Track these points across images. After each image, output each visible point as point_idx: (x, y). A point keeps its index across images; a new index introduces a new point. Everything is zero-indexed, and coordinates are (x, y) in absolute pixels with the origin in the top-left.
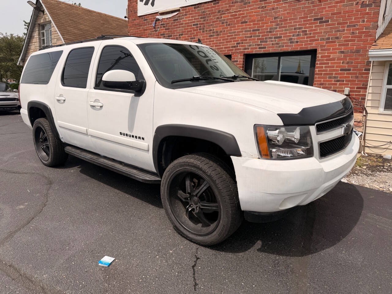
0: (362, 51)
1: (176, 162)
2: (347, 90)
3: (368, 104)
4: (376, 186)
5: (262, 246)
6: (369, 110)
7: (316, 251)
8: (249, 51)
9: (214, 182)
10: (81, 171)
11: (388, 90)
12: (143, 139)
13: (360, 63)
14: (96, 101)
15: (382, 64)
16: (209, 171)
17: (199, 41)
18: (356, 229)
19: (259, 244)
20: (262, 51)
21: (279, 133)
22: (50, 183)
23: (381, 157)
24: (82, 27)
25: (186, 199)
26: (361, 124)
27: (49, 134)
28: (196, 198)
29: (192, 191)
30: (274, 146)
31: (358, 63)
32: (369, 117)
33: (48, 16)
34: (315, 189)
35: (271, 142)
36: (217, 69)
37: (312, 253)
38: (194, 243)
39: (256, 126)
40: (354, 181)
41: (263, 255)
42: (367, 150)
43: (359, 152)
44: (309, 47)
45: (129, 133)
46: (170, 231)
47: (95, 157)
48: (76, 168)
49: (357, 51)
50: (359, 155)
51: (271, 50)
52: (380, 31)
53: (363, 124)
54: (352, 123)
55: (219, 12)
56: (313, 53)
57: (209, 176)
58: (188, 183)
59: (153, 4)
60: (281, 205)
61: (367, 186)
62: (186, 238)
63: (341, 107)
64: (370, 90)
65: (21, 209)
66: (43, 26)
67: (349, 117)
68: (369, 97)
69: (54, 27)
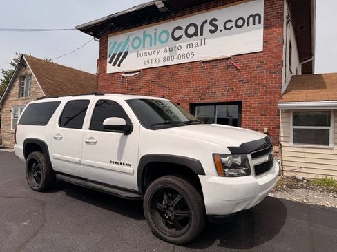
0: (273, 103)
1: (156, 181)
2: (266, 130)
3: (281, 139)
4: (294, 199)
5: (220, 243)
6: (283, 144)
7: (258, 244)
8: (193, 101)
9: (186, 194)
10: (67, 194)
11: (294, 129)
12: (130, 165)
13: (273, 110)
14: (91, 138)
15: (288, 112)
16: (183, 187)
17: (163, 97)
18: (283, 229)
19: (218, 242)
20: (202, 102)
21: (229, 159)
22: (44, 204)
23: (295, 178)
24: (57, 79)
25: (164, 209)
26: (278, 154)
27: (43, 164)
28: (171, 208)
29: (169, 203)
30: (226, 167)
31: (272, 111)
32: (283, 149)
33: (30, 70)
34: (254, 197)
35: (224, 165)
36: (171, 113)
37: (256, 246)
38: (171, 243)
39: (214, 155)
40: (278, 195)
41: (221, 249)
42: (285, 174)
43: (280, 175)
44: (236, 100)
45: (117, 161)
46: (151, 236)
47: (84, 182)
48: (62, 192)
49: (270, 103)
50: (280, 177)
51: (209, 101)
52: (284, 89)
53: (280, 154)
54: (273, 153)
55: (170, 73)
56: (239, 103)
57: (183, 190)
58: (165, 196)
59: (119, 66)
60: (233, 209)
61: (288, 199)
62: (164, 240)
63: (265, 142)
64: (281, 130)
65: (25, 225)
66: (24, 78)
67: (270, 149)
68: (282, 134)
69: (34, 78)
